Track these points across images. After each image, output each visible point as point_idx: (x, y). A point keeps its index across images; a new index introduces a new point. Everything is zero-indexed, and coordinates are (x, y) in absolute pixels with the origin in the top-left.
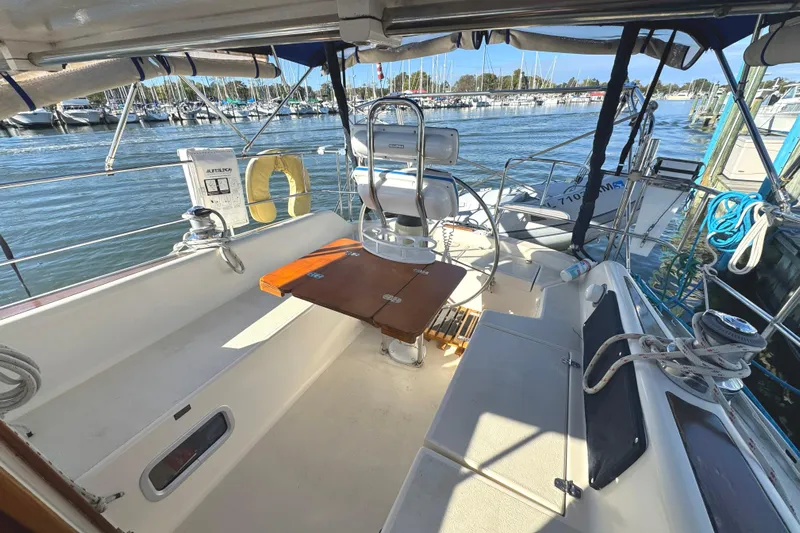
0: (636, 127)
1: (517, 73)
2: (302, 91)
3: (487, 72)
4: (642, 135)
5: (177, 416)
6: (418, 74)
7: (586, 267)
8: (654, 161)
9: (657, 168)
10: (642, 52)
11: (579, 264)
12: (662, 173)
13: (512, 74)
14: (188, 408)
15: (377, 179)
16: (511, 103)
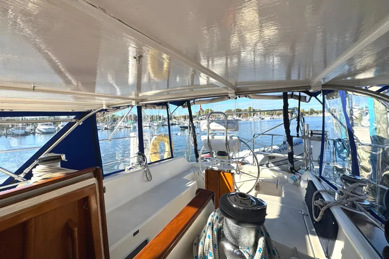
0: (298, 120)
1: (250, 108)
2: (160, 117)
3: (237, 108)
4: (302, 123)
5: (135, 234)
6: (208, 110)
7: (298, 176)
8: (310, 132)
9: (312, 134)
10: (292, 98)
11: (295, 175)
12: (314, 135)
13: (248, 109)
14: (138, 232)
15: (210, 137)
16: (250, 119)
